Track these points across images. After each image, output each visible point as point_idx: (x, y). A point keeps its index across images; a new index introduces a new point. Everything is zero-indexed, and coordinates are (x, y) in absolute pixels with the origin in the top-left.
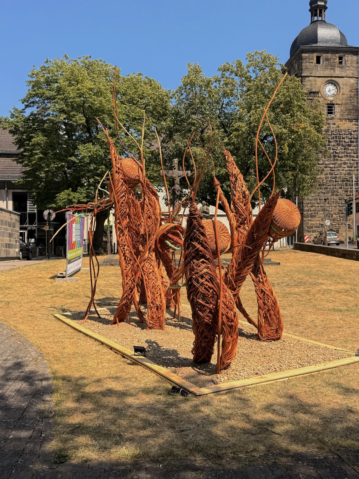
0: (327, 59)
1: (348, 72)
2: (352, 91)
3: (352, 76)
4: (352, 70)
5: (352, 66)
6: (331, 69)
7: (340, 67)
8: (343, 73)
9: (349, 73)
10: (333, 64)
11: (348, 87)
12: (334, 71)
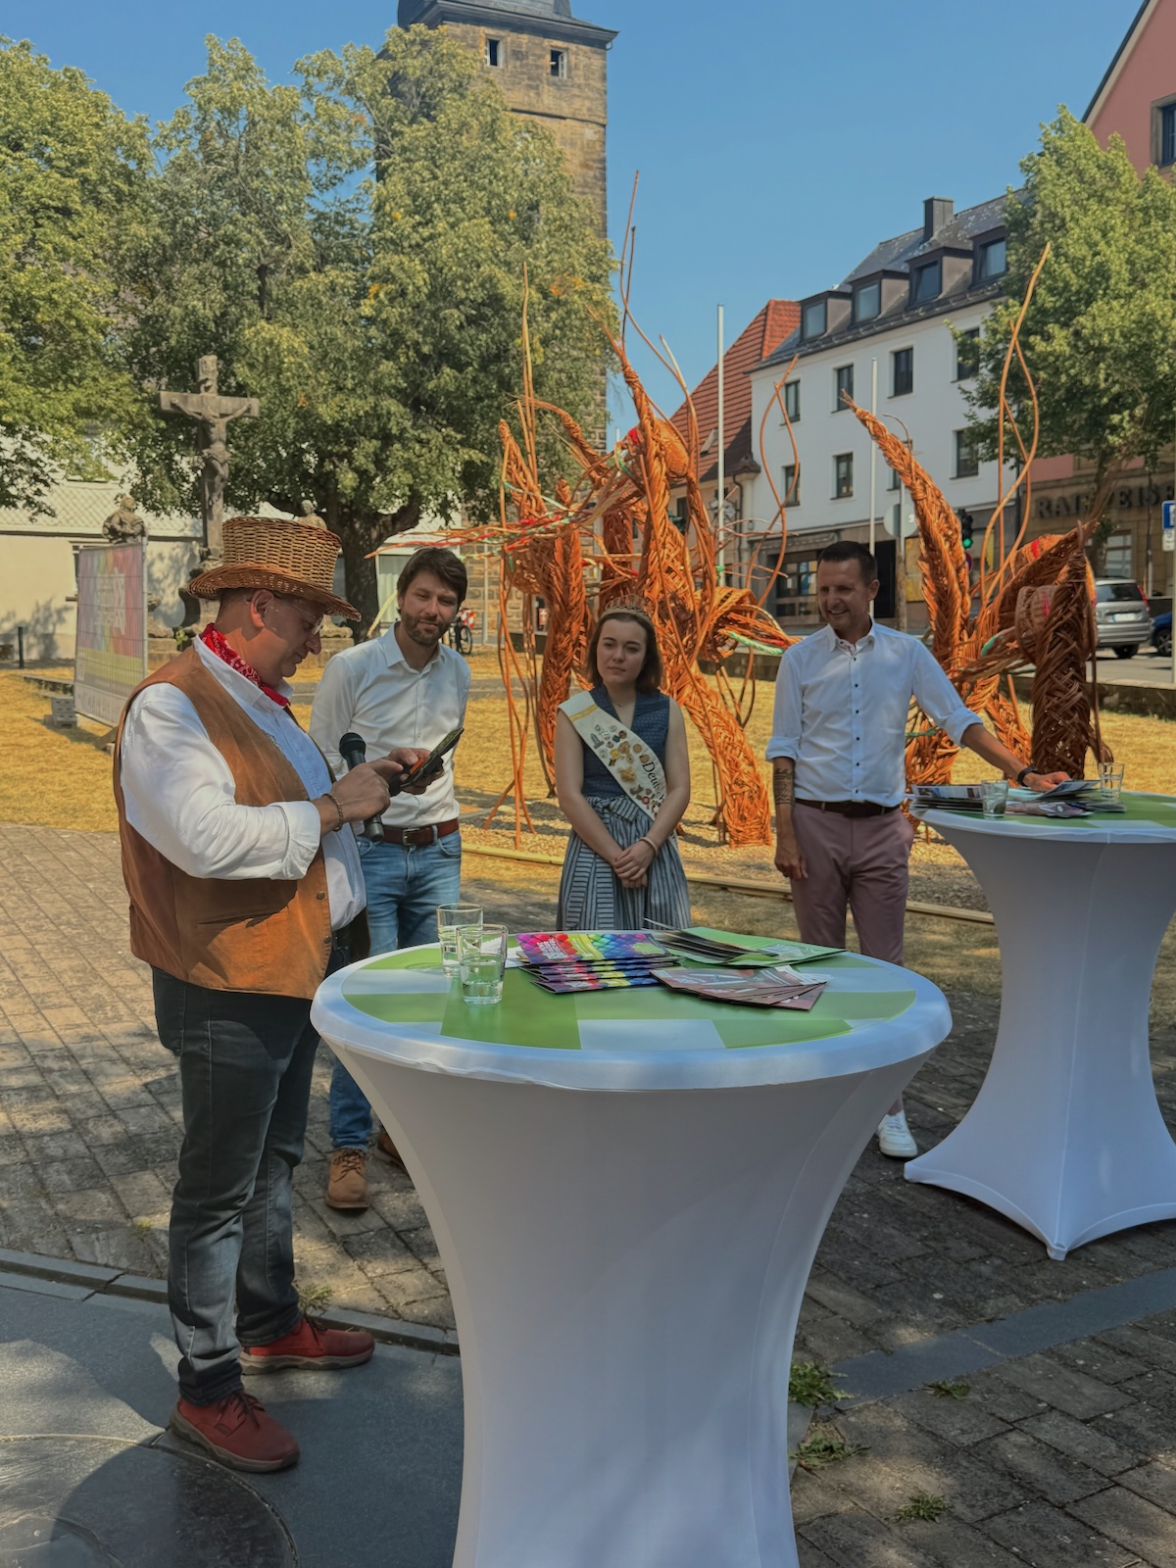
0: (517, 55)
1: (577, 103)
2: (588, 167)
3: (587, 118)
4: (588, 98)
5: (588, 85)
6: (530, 87)
7: (554, 84)
8: (564, 104)
9: (581, 106)
10: (534, 72)
11: (579, 153)
12: (538, 94)
